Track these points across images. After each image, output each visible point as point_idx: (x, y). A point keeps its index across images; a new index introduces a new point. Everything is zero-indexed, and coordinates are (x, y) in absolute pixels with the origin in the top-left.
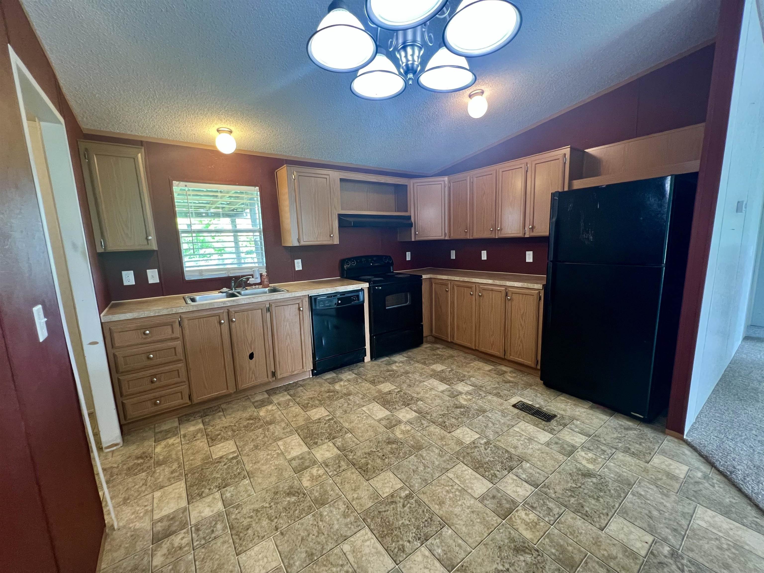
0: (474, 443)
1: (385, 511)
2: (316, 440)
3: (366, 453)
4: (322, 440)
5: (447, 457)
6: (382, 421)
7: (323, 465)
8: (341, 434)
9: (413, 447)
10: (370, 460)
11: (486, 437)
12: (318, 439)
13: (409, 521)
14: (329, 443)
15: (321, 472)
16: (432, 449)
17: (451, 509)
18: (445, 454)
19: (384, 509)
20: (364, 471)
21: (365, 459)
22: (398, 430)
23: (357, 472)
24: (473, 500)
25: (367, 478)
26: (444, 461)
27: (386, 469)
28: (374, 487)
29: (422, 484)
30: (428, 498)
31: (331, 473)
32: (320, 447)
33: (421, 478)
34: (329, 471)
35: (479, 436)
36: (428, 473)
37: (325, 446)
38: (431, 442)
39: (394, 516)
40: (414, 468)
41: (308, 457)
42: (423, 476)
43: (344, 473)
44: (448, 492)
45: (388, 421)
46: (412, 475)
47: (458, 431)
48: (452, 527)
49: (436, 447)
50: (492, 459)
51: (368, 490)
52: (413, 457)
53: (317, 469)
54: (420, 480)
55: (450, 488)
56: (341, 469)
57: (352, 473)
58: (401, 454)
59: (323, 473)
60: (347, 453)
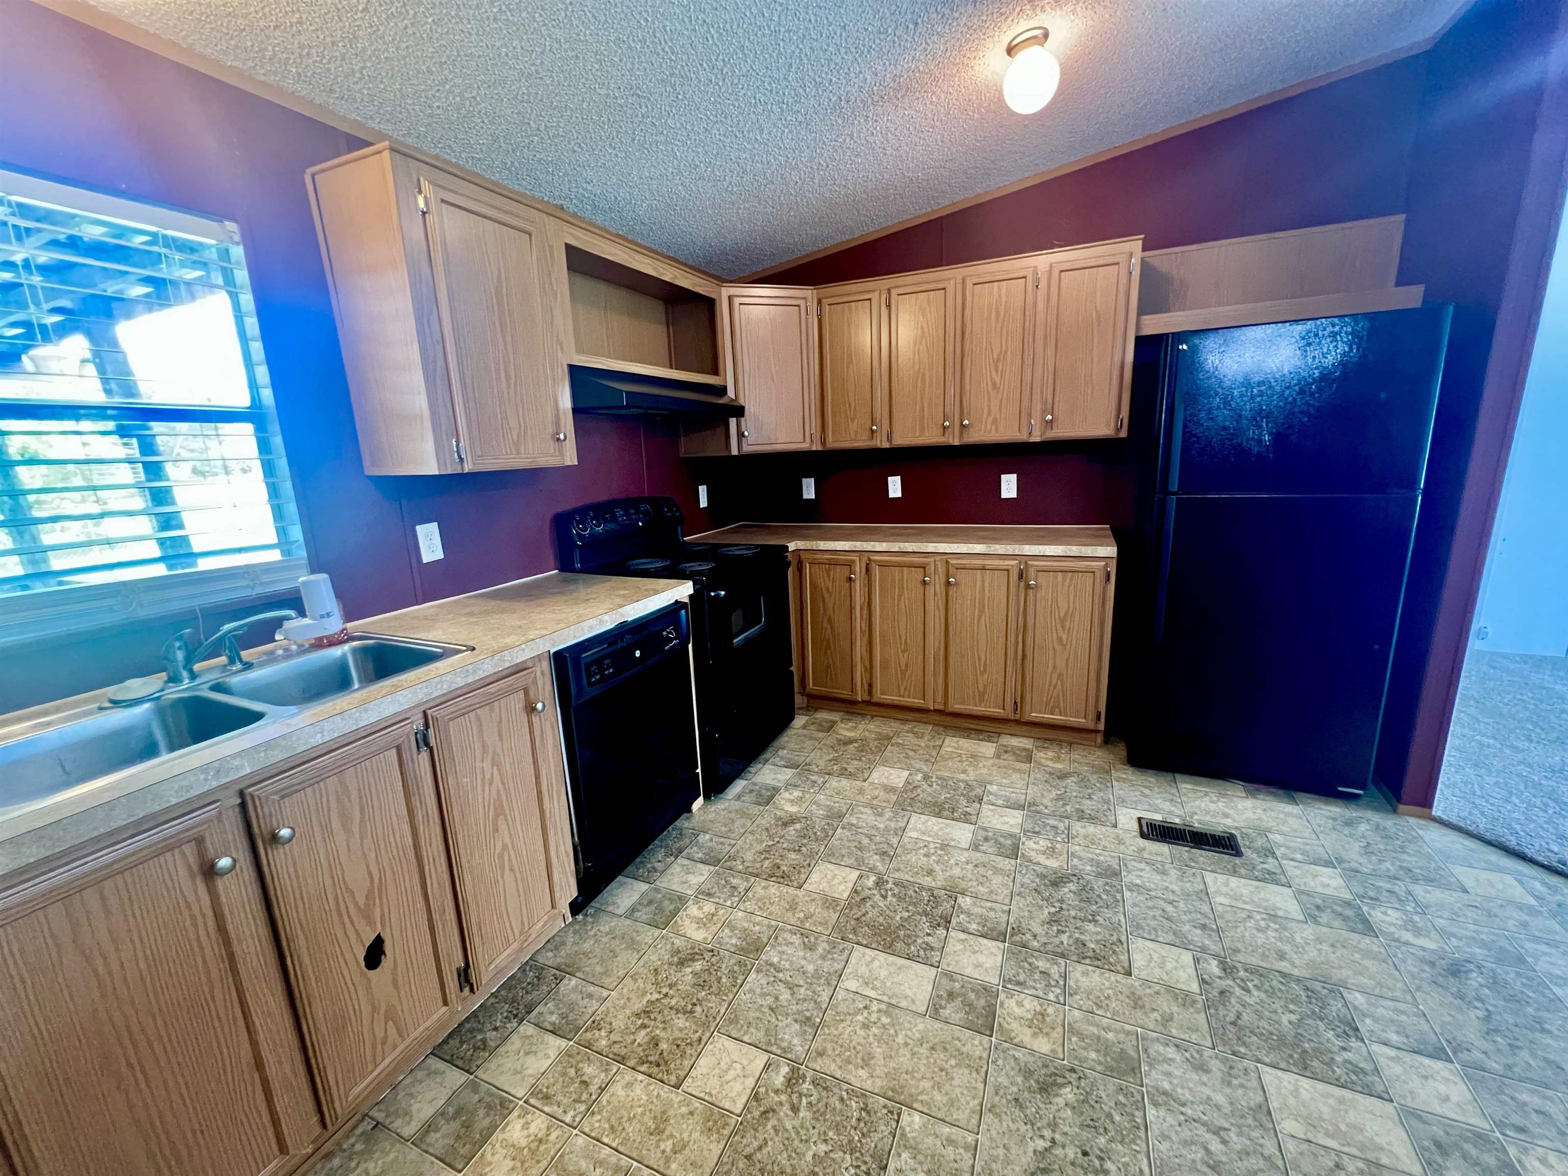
0: (856, 892)
1: (760, 1148)
2: (479, 1037)
3: (638, 1015)
4: (496, 1029)
5: (822, 947)
6: (637, 914)
7: (532, 1101)
8: (545, 988)
9: (741, 950)
10: (657, 1027)
11: (871, 870)
12: (480, 1031)
13: (826, 1141)
14: (521, 1028)
15: (538, 1124)
16: (785, 939)
17: (892, 1065)
18: (816, 939)
19: (755, 1144)
20: (658, 1065)
21: (643, 1033)
22: (687, 922)
23: (641, 1077)
24: (919, 1020)
25: (673, 1079)
26: (823, 958)
27: (708, 1035)
28: (702, 1095)
29: (805, 1032)
30: (834, 1061)
31: (572, 1113)
32: (502, 1049)
33: (796, 1021)
34: (558, 1111)
35: (858, 873)
36: (805, 1000)
37: (515, 1042)
38: (773, 923)
39: (787, 1149)
40: (770, 1000)
41: (477, 1098)
42: (799, 1012)
43: (604, 1099)
44: (866, 1026)
45: (652, 908)
46: (773, 1020)
47: (815, 877)
48: (915, 1105)
49: (791, 932)
50: (906, 914)
51: (691, 1113)
52: (753, 975)
53: (522, 1121)
54: (797, 1026)
55: (865, 1014)
56: (593, 1088)
57: (629, 1085)
58: (724, 980)
59: (544, 1126)
60: (589, 1035)
